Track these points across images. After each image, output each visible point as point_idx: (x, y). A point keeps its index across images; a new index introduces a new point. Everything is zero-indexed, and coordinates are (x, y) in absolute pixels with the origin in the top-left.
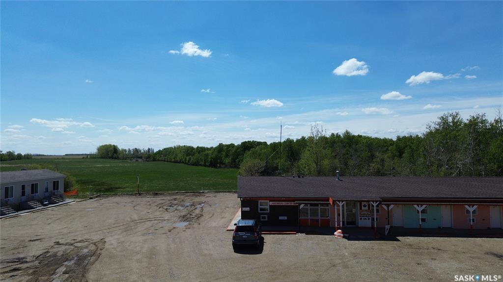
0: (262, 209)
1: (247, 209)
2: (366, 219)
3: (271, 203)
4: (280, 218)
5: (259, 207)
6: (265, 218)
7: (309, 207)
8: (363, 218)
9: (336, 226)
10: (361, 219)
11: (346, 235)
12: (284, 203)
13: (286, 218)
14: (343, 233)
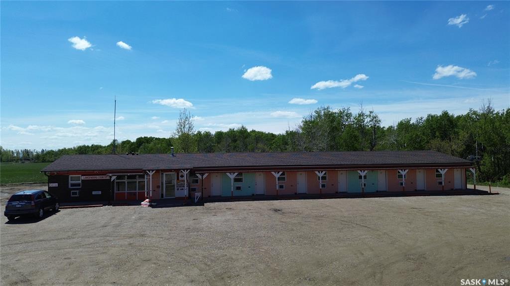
0: (73, 185)
1: (56, 185)
2: (183, 189)
3: (83, 178)
4: (94, 193)
5: (70, 182)
6: (75, 193)
7: (126, 181)
8: (180, 188)
9: (146, 196)
10: (178, 189)
11: (153, 204)
12: (98, 177)
13: (100, 193)
14: (149, 202)
